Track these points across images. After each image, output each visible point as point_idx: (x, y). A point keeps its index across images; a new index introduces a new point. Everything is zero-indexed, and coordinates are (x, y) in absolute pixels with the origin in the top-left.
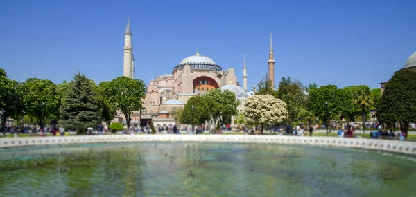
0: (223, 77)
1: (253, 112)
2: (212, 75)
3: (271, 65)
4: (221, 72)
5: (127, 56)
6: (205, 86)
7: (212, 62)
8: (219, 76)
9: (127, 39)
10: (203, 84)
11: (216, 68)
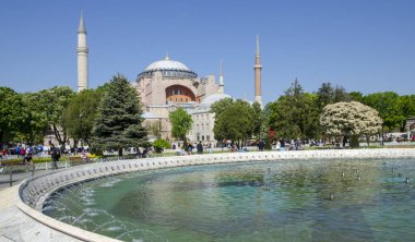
0: (200, 85)
1: (342, 123)
2: (187, 83)
3: (258, 71)
4: (198, 80)
5: (82, 60)
6: (179, 96)
7: (186, 68)
8: (196, 84)
9: (81, 40)
10: (176, 93)
11: (191, 74)
